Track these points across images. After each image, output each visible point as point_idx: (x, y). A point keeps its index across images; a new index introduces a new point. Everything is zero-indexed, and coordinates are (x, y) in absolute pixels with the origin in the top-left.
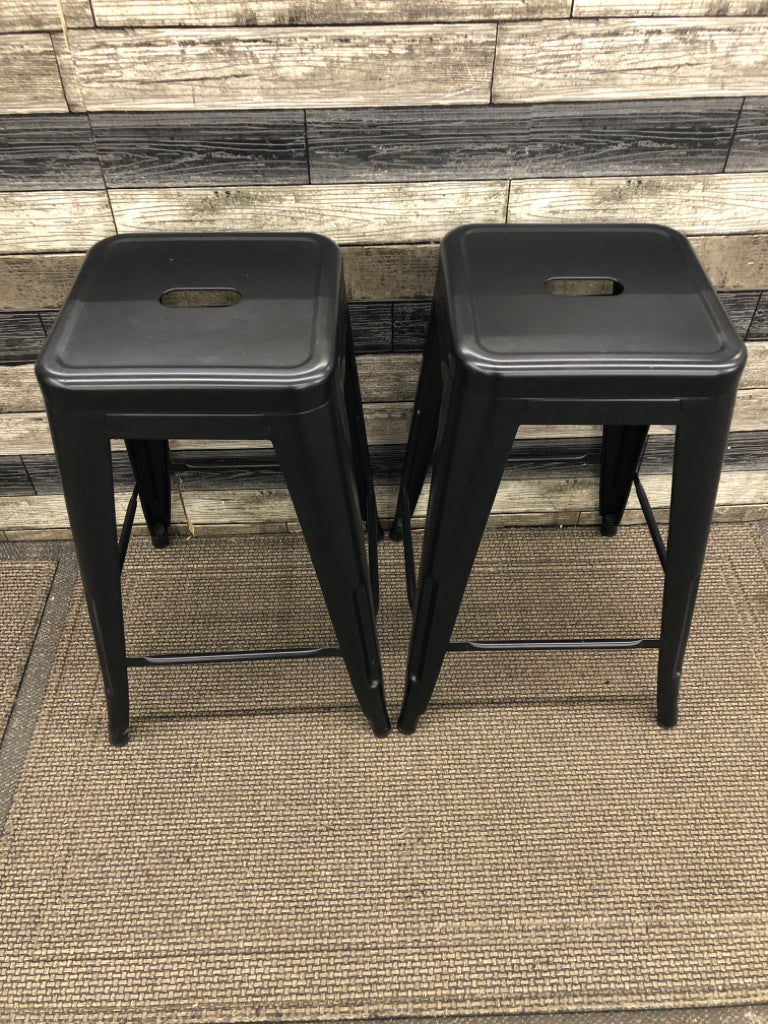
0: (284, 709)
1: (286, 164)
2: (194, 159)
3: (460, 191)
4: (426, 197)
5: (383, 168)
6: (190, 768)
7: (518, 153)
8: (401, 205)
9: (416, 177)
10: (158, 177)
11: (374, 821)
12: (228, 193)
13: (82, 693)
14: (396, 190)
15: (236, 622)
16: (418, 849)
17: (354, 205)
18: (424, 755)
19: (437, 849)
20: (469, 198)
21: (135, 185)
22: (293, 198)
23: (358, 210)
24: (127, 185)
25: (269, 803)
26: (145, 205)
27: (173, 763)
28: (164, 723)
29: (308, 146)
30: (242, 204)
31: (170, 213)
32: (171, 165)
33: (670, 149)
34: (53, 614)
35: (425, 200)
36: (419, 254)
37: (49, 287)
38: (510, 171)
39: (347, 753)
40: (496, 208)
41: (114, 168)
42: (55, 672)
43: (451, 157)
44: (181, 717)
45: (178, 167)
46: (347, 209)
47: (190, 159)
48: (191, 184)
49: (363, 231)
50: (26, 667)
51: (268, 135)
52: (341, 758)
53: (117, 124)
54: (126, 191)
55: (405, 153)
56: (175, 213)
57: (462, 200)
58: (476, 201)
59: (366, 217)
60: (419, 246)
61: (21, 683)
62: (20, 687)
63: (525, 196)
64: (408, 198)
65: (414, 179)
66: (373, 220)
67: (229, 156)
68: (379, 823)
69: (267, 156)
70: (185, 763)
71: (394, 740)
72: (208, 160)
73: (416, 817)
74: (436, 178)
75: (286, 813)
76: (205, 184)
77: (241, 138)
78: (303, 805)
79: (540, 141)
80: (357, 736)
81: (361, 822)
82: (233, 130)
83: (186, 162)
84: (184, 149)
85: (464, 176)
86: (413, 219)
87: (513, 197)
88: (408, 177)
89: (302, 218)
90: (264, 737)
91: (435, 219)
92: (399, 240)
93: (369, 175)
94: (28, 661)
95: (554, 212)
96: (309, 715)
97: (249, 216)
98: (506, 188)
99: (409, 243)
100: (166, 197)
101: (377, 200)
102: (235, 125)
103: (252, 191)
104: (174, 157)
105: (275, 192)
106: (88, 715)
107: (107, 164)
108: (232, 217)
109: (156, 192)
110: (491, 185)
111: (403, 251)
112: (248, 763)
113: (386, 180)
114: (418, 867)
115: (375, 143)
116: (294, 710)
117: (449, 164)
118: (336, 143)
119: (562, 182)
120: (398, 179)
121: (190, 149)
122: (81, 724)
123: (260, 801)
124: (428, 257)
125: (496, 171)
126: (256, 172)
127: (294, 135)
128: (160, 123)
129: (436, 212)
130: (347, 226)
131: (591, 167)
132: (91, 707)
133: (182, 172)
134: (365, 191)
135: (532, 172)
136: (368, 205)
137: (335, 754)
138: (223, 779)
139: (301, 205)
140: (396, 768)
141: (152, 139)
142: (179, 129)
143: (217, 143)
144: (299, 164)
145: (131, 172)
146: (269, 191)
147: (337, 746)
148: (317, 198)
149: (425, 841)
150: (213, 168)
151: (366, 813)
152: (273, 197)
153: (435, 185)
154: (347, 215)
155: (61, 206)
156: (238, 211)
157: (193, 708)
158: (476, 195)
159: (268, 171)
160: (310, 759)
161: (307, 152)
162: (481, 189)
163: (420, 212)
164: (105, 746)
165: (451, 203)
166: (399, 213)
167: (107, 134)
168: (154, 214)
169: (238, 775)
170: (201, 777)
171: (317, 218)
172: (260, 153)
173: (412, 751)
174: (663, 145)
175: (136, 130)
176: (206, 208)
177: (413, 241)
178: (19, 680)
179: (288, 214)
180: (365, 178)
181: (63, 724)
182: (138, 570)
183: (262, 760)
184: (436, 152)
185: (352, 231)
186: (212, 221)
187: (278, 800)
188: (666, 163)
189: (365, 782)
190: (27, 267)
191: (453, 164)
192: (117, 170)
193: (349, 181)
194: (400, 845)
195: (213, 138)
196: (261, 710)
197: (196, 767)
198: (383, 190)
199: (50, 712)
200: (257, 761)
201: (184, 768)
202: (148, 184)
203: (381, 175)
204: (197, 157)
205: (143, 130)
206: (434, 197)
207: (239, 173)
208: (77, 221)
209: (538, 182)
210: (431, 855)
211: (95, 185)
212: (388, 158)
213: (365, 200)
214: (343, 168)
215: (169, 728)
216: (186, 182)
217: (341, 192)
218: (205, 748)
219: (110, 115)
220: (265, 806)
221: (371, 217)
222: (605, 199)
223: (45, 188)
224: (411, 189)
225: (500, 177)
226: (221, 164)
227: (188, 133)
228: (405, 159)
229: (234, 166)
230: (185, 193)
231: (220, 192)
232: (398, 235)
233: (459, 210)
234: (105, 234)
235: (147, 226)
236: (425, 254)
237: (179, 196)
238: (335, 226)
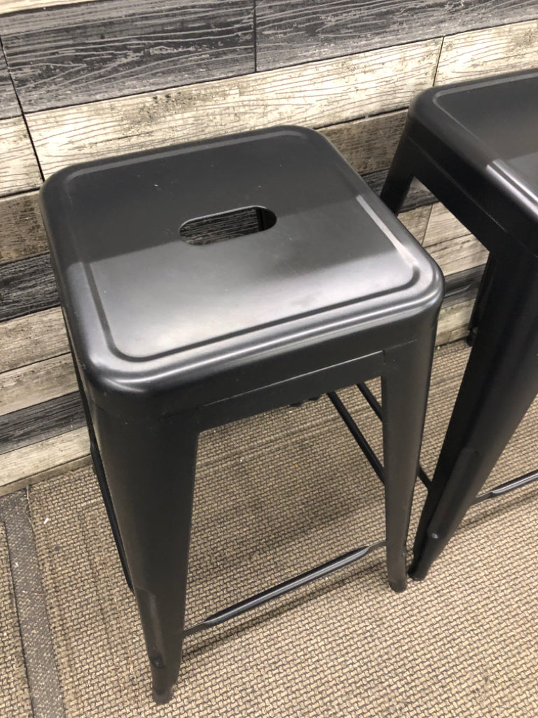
0: (303, 597)
1: (233, 51)
2: (130, 59)
3: (398, 56)
4: (367, 69)
5: (328, 40)
6: (248, 695)
7: (455, 6)
8: (343, 82)
9: (360, 47)
11: (440, 677)
12: (168, 96)
13: (100, 658)
14: (340, 65)
15: (214, 526)
16: (491, 689)
17: (298, 89)
18: (445, 594)
19: (504, 682)
20: (405, 63)
21: (59, 104)
22: (237, 91)
23: (302, 94)
24: (49, 105)
25: (340, 700)
26: (72, 127)
27: (229, 698)
28: (199, 657)
29: (256, 25)
30: (183, 108)
31: (103, 131)
32: (102, 71)
34: (25, 580)
35: (365, 72)
36: (354, 132)
38: (448, 27)
39: (381, 619)
40: (427, 70)
41: (33, 85)
42: (59, 647)
43: (395, 18)
44: (212, 644)
45: (110, 73)
46: (291, 94)
47: (124, 61)
48: (126, 92)
49: (305, 115)
50: (23, 652)
51: (214, 17)
52: (378, 626)
53: (33, 27)
54: (48, 113)
55: (353, 21)
56: (108, 130)
57: (399, 67)
58: (412, 65)
59: (309, 100)
60: (355, 123)
61: (27, 673)
62: (27, 677)
63: (453, 53)
64: (350, 73)
65: (358, 50)
66: (315, 103)
67: (170, 50)
68: (444, 678)
69: (212, 44)
70: (240, 692)
71: (412, 586)
72: (147, 58)
73: (471, 658)
74: (378, 45)
75: (360, 704)
76: (143, 89)
77: (183, 26)
78: (370, 688)
80: (380, 598)
81: (429, 683)
82: (174, 15)
83: (120, 66)
84: (117, 48)
85: (404, 39)
86: (352, 95)
87: (444, 55)
88: (353, 48)
89: (245, 113)
90: (300, 633)
91: (372, 91)
92: (337, 120)
93: (314, 51)
94: (23, 645)
95: (475, 66)
96: (328, 594)
97: (191, 121)
98: (439, 46)
99: (347, 121)
100: (98, 112)
101: (321, 80)
102: (177, 9)
103: (194, 90)
104: (105, 61)
105: (219, 87)
106: (117, 680)
107: (23, 82)
108: (173, 124)
109: (85, 108)
110: (426, 45)
111: (340, 131)
112: (299, 666)
113: (331, 55)
114: (499, 706)
115: (323, 12)
116: (312, 596)
117: (392, 28)
118: (286, 19)
119: (486, 32)
120: (344, 52)
121: (124, 48)
122: (115, 693)
123: (331, 701)
124: (362, 133)
125: (433, 28)
126: (199, 66)
127: (241, 14)
128: (87, 17)
129: (373, 84)
130: (290, 114)
131: (512, 13)
132: (116, 670)
133: (114, 78)
134: (310, 71)
135: (463, 25)
136: (311, 87)
137: (371, 624)
138: (285, 693)
139: (245, 98)
140: (430, 617)
141: (78, 41)
142: (111, 23)
143: (157, 35)
144: (245, 49)
145: (53, 87)
146: (213, 87)
147: (369, 615)
148: (262, 87)
149: (491, 678)
150: (152, 68)
151: (429, 673)
152: (217, 93)
153: (376, 54)
154: (291, 101)
156: (178, 116)
157: (219, 629)
158: (412, 58)
159: (213, 63)
160: (353, 638)
161: (255, 33)
162: (417, 50)
163: (360, 87)
164: (152, 708)
165: (387, 72)
166: (340, 90)
167: (21, 42)
168: (85, 136)
169: (297, 684)
170: (264, 701)
171: (261, 110)
172: (204, 42)
173: (433, 594)
175: (58, 31)
176: (143, 118)
177: (350, 119)
178: (23, 669)
179: (231, 110)
180: (311, 56)
181: (96, 702)
182: (93, 505)
183: (312, 658)
184: (381, 15)
185: (294, 118)
186: (149, 133)
187: (347, 693)
189: (411, 641)
191: (395, 27)
192: (35, 88)
193: (295, 62)
194: (473, 692)
195: (152, 30)
196: (283, 606)
197: (254, 692)
198: (327, 68)
199: (75, 693)
200: (307, 660)
201: (242, 697)
202: (75, 99)
203: (326, 51)
204: (132, 57)
205: (67, 30)
206: (373, 67)
207: (180, 70)
209: (466, 35)
210: (503, 689)
211: (9, 111)
212: (336, 29)
213: (309, 82)
214: (291, 47)
215: (206, 660)
216: (120, 90)
217: (286, 76)
218: (252, 667)
219: (22, 16)
220: (338, 704)
221: (313, 100)
222: (518, 44)
224: (355, 61)
225: (436, 35)
226: (160, 62)
227: (123, 27)
228: (351, 28)
229: (175, 63)
230: (118, 103)
231: (159, 97)
232: (337, 115)
233: (395, 78)
234: (25, 170)
235: (76, 151)
236: (360, 130)
237: (112, 109)
238: (278, 116)
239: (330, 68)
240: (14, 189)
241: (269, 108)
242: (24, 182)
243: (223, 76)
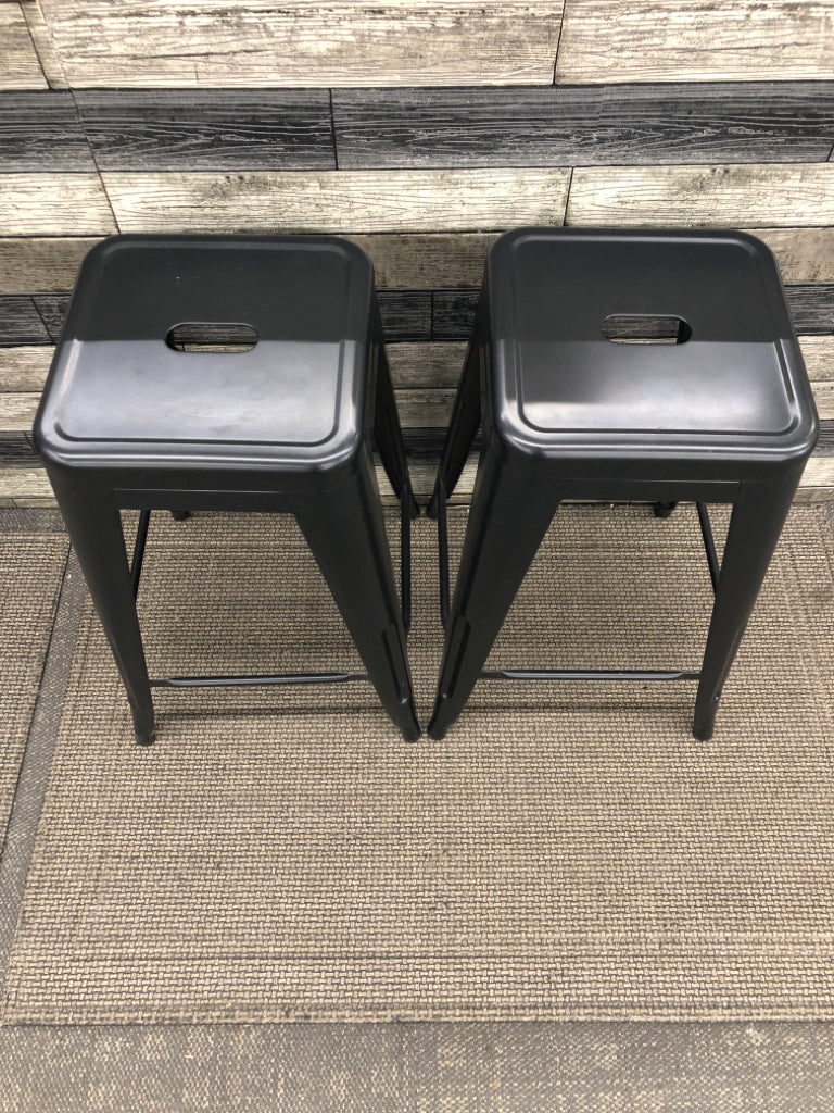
0: (312, 709)
1: (308, 148)
2: (200, 141)
3: (514, 179)
4: (474, 185)
5: (423, 153)
6: (218, 770)
7: (584, 139)
8: (444, 193)
9: (463, 163)
10: (158, 160)
11: (401, 831)
12: (241, 178)
13: (106, 686)
14: (439, 177)
15: (263, 609)
16: (443, 861)
17: (389, 193)
18: (453, 763)
19: (463, 861)
20: (523, 187)
21: (132, 168)
22: (318, 184)
23: (394, 198)
24: (123, 168)
25: (297, 809)
26: (145, 190)
27: (201, 765)
28: (191, 721)
29: (334, 129)
30: (258, 190)
31: (175, 198)
32: (174, 147)
33: (766, 136)
34: (71, 594)
35: (472, 188)
36: (464, 244)
37: (41, 271)
38: (573, 159)
39: (376, 758)
40: (554, 197)
41: (107, 149)
42: (77, 663)
43: (504, 142)
44: (207, 715)
45: (181, 149)
46: (381, 196)
47: (196, 142)
48: (198, 168)
49: (399, 219)
50: (47, 654)
51: (287, 117)
52: (369, 763)
53: (107, 102)
54: (122, 175)
55: (451, 139)
56: (180, 198)
57: (516, 189)
58: (531, 190)
59: (403, 205)
60: (464, 235)
61: (43, 673)
62: (42, 677)
63: (590, 186)
64: (452, 186)
65: (460, 165)
66: (411, 209)
67: (242, 139)
68: (405, 833)
69: (285, 139)
70: (213, 764)
71: (424, 741)
72: (217, 142)
73: (442, 827)
74: (486, 165)
75: (314, 820)
76: (214, 168)
77: (255, 120)
78: (331, 812)
79: (611, 126)
80: (386, 740)
81: (388, 831)
82: (244, 110)
83: (191, 145)
84: (188, 131)
85: (519, 163)
86: (458, 207)
87: (576, 187)
88: (453, 163)
89: (328, 206)
90: (292, 739)
91: (483, 208)
92: (441, 228)
93: (405, 159)
94: (48, 649)
95: (622, 202)
96: (338, 716)
97: (267, 203)
98: (568, 176)
99: (453, 232)
100: (169, 181)
101: (416, 187)
102: (247, 105)
103: (270, 176)
104: (176, 140)
105: (296, 178)
106: (114, 710)
107: (98, 145)
108: (248, 203)
109: (157, 175)
110: (550, 173)
111: (445, 240)
112: (276, 766)
113: (426, 166)
114: (443, 879)
115: (414, 127)
116: (322, 710)
117: (501, 150)
118: (368, 127)
119: (634, 170)
120: (441, 165)
121: (195, 131)
122: (107, 720)
123: (288, 806)
124: (475, 246)
125: (557, 157)
126: (274, 156)
127: (317, 117)
128: (157, 101)
129: (485, 201)
130: (381, 213)
131: (670, 154)
132: (115, 701)
133: (186, 155)
134: (402, 177)
135: (601, 160)
136: (405, 193)
137: (363, 758)
138: (252, 782)
139: (324, 191)
140: (425, 776)
141: (149, 120)
142: (182, 109)
143: (228, 124)
144: (324, 148)
145: (127, 154)
146: (289, 177)
147: (366, 750)
148: (346, 184)
149: (451, 852)
150: (226, 151)
151: (394, 822)
152: (294, 183)
153: (484, 172)
154: (381, 202)
155: (47, 189)
156: (253, 197)
157: (220, 705)
158: (532, 183)
159: (288, 156)
160: (338, 763)
161: (333, 136)
162: (540, 177)
163: (467, 201)
164: (132, 745)
165: (502, 192)
166: (442, 201)
167: (96, 113)
168: (157, 200)
169: (266, 779)
170: (229, 780)
171: (347, 205)
172: (279, 136)
173: (441, 758)
174: (759, 132)
175: (130, 109)
176: (216, 194)
177: (457, 230)
178: (41, 669)
179: (312, 201)
180: (402, 164)
181: (88, 720)
182: (158, 547)
183: (291, 764)
184: (485, 137)
185: (385, 219)
186: (223, 208)
187: (306, 806)
188: (758, 151)
189: (393, 789)
190: (14, 251)
191: (506, 150)
192: (110, 152)
193: (383, 167)
194: (426, 856)
195: (222, 119)
196: (289, 708)
197: (224, 769)
198: (422, 178)
199: (75, 706)
200: (285, 764)
201: (212, 769)
202: (146, 167)
203: (420, 161)
204: (202, 140)
205: (139, 109)
206: (482, 185)
207: (253, 157)
208: (67, 205)
209: (605, 170)
210: (456, 867)
211: (86, 166)
212: (429, 143)
213: (401, 188)
214: (376, 153)
215: (196, 726)
216: (192, 165)
217: (374, 178)
218: (233, 749)
219: (97, 92)
220: (294, 812)
221: (409, 205)
222: (684, 188)
223: (27, 170)
224: (456, 176)
225: (561, 164)
226: (232, 147)
227: (192, 114)
228: (449, 144)
229: (247, 150)
230: (191, 177)
231: (231, 177)
232: (440, 224)
233: (512, 199)
234: (100, 218)
235: (149, 211)
236: (471, 243)
237: (185, 181)
238: (367, 214)
240: (90, 232)
241: (355, 205)
242: (100, 227)
243: (299, 168)
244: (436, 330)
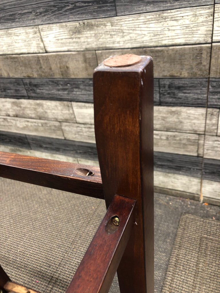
1: (106, 6)
2: (70, 7)
3: (192, 13)
8: (160, 25)
9: (167, 7)
10: (58, 18)
12: (84, 23)
14: (158, 16)
17: (137, 26)
20: (197, 18)
21: (51, 22)
22: (110, 24)
23: (139, 29)
24: (48, 22)
26: (55, 31)
30: (90, 29)
31: (64, 35)
32: (62, 11)
35: (172, 20)
36: (170, 53)
45: (64, 12)
46: (134, 28)
47: (68, 8)
48: (70, 20)
49: (143, 40)
54: (48, 25)
57: (193, 19)
59: (144, 32)
60: (171, 48)
64: (164, 20)
65: (166, 8)
66: (147, 34)
67: (83, 4)
72: (75, 7)
74: (178, 7)
76: (75, 19)
83: (67, 9)
85: (194, 4)
86: (167, 32)
88: (163, 7)
89: (115, 35)
91: (178, 32)
92: (160, 44)
93: (143, 8)
97: (93, 35)
99: (166, 46)
100: (62, 27)
101: (148, 23)
103: (93, 21)
104: (62, 7)
105: (102, 21)
107: (41, 13)
108: (87, 35)
109: (58, 25)
111: (162, 51)
113: (152, 10)
120: (158, 9)
121: (68, 2)
124: (175, 54)
126: (94, 11)
129: (178, 27)
130: (135, 38)
133: (66, 14)
134: (142, 18)
136: (144, 26)
139: (114, 28)
144: (111, 5)
145: (49, 16)
146: (100, 21)
148: (120, 23)
150: (78, 11)
152: (102, 24)
153: (178, 11)
154: (135, 32)
156: (88, 32)
158: (201, 15)
159: (99, 11)
163: (171, 28)
165: (187, 22)
166: (159, 29)
168: (59, 36)
171: (121, 34)
176: (76, 31)
177: (167, 45)
179: (109, 33)
185: (137, 40)
186: (79, 38)
192: (44, 16)
193: (134, 13)
198: (150, 17)
202: (55, 21)
203: (149, 8)
206: (177, 18)
207: (87, 13)
213: (142, 23)
214: (131, 5)
216: (68, 19)
217: (130, 19)
221: (146, 33)
224: (165, 14)
226: (80, 9)
229: (85, 9)
230: (68, 24)
231: (81, 23)
232: (160, 42)
233: (192, 26)
235: (57, 41)
236: (174, 52)
237: (66, 26)
238: (129, 38)
239: (152, 17)
241: (125, 34)
243: (104, 17)
244: (162, 100)
